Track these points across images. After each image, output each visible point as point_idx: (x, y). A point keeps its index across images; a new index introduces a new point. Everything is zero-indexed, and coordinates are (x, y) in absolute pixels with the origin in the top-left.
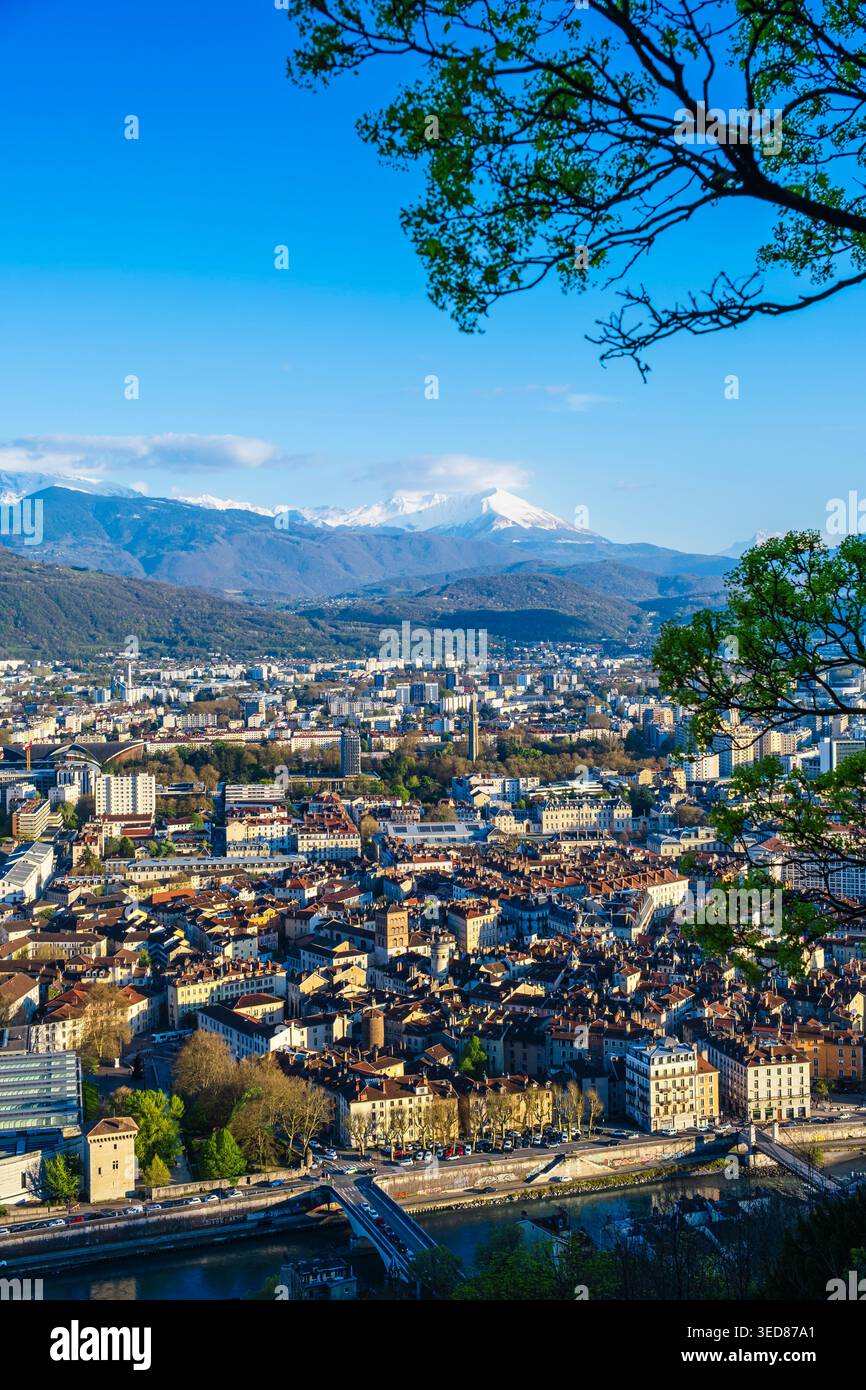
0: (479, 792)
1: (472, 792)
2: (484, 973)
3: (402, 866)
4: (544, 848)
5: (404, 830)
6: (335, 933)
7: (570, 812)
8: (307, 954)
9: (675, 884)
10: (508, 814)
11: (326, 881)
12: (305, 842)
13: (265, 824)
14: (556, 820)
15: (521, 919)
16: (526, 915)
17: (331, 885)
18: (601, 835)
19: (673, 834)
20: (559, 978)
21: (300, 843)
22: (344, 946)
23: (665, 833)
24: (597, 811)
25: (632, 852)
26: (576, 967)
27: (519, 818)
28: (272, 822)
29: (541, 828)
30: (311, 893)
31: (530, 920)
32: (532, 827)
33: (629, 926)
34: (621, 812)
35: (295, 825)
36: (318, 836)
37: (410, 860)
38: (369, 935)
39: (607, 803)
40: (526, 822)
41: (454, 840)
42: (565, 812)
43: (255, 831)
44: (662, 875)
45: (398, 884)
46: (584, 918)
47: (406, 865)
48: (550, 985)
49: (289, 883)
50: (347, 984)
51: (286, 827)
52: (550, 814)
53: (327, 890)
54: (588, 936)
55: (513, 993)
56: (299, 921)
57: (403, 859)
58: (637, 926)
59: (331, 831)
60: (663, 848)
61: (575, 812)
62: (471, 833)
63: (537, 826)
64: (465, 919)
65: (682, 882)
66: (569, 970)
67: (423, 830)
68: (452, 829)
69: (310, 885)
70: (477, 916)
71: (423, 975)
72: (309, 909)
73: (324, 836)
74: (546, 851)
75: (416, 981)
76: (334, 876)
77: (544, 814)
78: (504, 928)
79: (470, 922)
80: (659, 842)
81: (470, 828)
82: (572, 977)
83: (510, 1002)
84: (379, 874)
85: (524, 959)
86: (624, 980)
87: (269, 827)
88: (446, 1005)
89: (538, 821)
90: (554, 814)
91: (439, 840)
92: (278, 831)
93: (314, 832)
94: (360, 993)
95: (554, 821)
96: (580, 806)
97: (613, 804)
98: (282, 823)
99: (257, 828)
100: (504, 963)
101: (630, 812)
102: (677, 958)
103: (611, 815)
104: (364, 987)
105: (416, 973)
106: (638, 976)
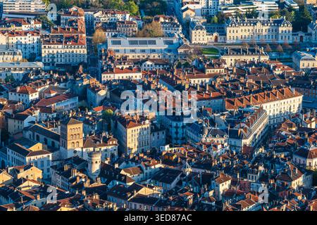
0: (187, 9)
1: (183, 8)
2: (123, 175)
3: (106, 75)
4: (211, 63)
5: (119, 43)
6: (36, 134)
7: (247, 28)
8: (10, 150)
9: (292, 99)
10: (202, 29)
11: (47, 86)
12: (47, 50)
13: (21, 35)
14: (236, 33)
15: (171, 126)
16: (174, 124)
17: (48, 91)
18: (258, 52)
19: (310, 52)
20: (176, 181)
21: (43, 51)
22: (38, 147)
23: (305, 50)
24: (267, 28)
25: (274, 67)
26: (188, 173)
27: (210, 31)
28: (26, 33)
29: (225, 39)
30: (34, 96)
31: (177, 127)
32: (219, 38)
33: (240, 137)
34: (284, 29)
35: (42, 37)
36: (56, 46)
37: (112, 71)
38: (57, 137)
39: (275, 22)
40: (215, 34)
41: (154, 51)
42: (243, 28)
43: (14, 40)
44: (282, 92)
45: (96, 92)
46: (209, 130)
47: (108, 75)
48: (168, 186)
49: (18, 89)
50: (25, 180)
51: (36, 38)
52: (232, 29)
53: (46, 95)
54: (208, 146)
55: (136, 194)
56: (17, 121)
57: (106, 70)
58: (246, 138)
59: (66, 43)
60: (301, 62)
61: (251, 28)
62: (167, 46)
63: (223, 37)
64: (126, 128)
65: (298, 98)
66: (183, 175)
67: (132, 43)
68: (154, 43)
69: (34, 91)
70: (135, 126)
71: (81, 175)
72: (25, 112)
73: (60, 46)
74: (211, 66)
75: (75, 179)
76: (53, 83)
77: (228, 29)
78: (156, 134)
79: (129, 131)
80: (299, 58)
81: (166, 43)
82: (185, 180)
83: (133, 200)
84: (85, 83)
85: (154, 164)
86: (218, 186)
87: (23, 38)
88: (87, 201)
89: (223, 33)
90: (235, 29)
91: (143, 51)
92: (29, 40)
93: (53, 43)
94: (34, 187)
95: (235, 34)
96: (255, 24)
97: (279, 23)
98: (33, 35)
99: (15, 38)
100: (140, 167)
101: (291, 29)
102: (261, 168)
103: (277, 31)
104: (38, 182)
105: (76, 173)
106: (229, 182)
